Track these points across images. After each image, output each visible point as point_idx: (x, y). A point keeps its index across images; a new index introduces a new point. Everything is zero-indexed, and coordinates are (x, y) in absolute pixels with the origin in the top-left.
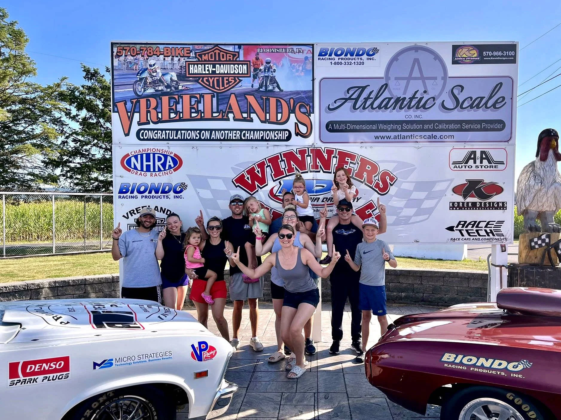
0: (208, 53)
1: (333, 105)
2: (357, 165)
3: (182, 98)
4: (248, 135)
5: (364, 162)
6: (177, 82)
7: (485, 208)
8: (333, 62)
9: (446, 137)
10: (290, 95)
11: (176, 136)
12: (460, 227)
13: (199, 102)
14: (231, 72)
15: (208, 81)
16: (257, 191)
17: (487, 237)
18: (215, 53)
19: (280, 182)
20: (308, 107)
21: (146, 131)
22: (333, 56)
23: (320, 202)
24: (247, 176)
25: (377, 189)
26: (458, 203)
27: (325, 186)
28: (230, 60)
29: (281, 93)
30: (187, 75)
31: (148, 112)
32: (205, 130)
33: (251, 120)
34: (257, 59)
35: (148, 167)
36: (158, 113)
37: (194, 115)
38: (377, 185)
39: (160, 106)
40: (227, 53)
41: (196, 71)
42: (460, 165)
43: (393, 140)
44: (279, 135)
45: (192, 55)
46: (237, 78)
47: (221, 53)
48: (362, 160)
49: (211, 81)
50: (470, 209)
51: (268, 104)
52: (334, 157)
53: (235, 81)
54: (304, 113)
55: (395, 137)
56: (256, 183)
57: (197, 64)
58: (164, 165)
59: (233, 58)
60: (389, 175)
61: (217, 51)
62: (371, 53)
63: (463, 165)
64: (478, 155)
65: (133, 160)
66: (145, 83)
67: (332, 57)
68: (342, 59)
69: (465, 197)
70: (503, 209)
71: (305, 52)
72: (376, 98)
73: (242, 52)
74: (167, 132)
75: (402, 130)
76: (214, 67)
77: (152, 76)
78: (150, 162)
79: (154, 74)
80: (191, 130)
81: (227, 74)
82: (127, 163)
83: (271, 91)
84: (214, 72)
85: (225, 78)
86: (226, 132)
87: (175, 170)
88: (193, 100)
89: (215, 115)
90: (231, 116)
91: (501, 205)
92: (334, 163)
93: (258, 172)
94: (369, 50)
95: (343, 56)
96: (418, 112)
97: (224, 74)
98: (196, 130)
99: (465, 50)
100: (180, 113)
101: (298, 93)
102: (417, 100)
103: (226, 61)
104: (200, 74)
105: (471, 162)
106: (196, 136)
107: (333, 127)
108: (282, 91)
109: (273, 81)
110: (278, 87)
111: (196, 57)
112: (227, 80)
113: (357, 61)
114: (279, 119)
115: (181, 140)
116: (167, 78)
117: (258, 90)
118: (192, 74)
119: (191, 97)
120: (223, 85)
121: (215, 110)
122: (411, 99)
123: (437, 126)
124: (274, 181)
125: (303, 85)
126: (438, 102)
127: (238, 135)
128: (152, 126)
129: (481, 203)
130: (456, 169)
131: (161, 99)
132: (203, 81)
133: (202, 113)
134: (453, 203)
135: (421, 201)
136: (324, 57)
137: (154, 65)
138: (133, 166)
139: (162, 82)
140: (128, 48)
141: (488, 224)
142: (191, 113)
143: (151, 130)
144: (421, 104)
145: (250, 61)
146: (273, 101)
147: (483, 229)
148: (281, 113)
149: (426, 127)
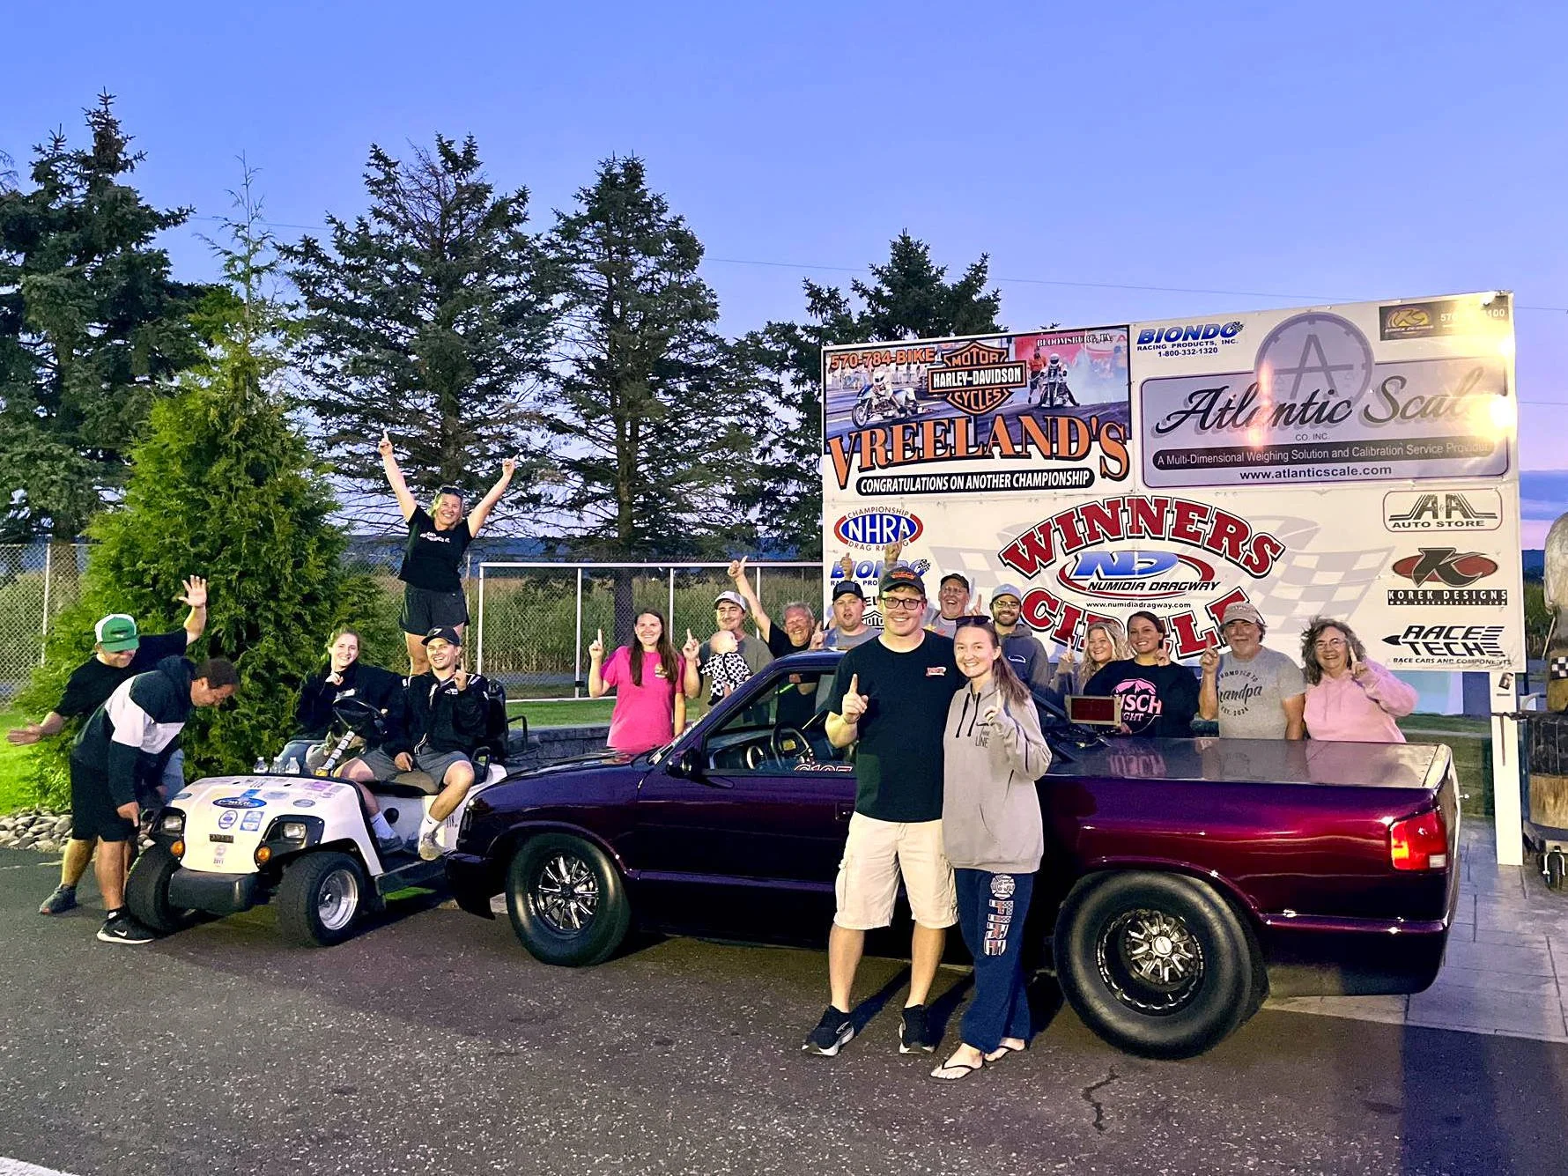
0: (961, 354)
1: (1164, 424)
2: (1210, 524)
3: (922, 426)
4: (1024, 480)
5: (1223, 519)
6: (915, 403)
7: (1462, 601)
8: (1163, 351)
9: (1375, 471)
10: (1091, 411)
11: (914, 486)
12: (1411, 638)
13: (947, 431)
14: (997, 381)
15: (961, 397)
16: (1039, 572)
17: (1468, 657)
18: (972, 354)
19: (1076, 557)
20: (1121, 430)
21: (870, 481)
22: (1163, 341)
23: (1146, 591)
24: (1022, 547)
25: (1248, 568)
26: (1406, 592)
27: (1155, 561)
28: (994, 362)
29: (1078, 409)
30: (930, 391)
31: (873, 450)
32: (957, 475)
33: (1029, 456)
34: (1037, 357)
35: (873, 535)
36: (887, 451)
37: (939, 452)
38: (1249, 560)
39: (889, 440)
40: (989, 352)
41: (943, 384)
42: (1406, 522)
43: (1276, 480)
44: (1074, 478)
45: (938, 358)
46: (1006, 389)
47: (981, 353)
48: (1219, 516)
49: (966, 398)
50: (1431, 604)
51: (1054, 428)
52: (1168, 512)
53: (1003, 394)
54: (1115, 440)
55: (1279, 475)
56: (1037, 558)
57: (945, 373)
58: (895, 532)
59: (999, 358)
60: (1270, 543)
61: (975, 350)
62: (1229, 331)
63: (1411, 521)
64: (1442, 502)
65: (852, 525)
66: (869, 407)
67: (1161, 344)
68: (1179, 345)
69: (1418, 581)
70: (1500, 604)
71: (1115, 339)
72: (1241, 408)
73: (1012, 348)
74: (901, 480)
75: (1292, 462)
76: (970, 375)
77: (879, 396)
78: (875, 527)
79: (882, 393)
80: (936, 476)
81: (991, 384)
82: (843, 530)
83: (1059, 406)
84: (970, 383)
85: (987, 392)
86: (989, 476)
87: (912, 540)
88: (939, 428)
89: (971, 450)
90: (996, 450)
91: (1494, 595)
92: (1169, 522)
93: (1040, 539)
94: (1226, 327)
95: (1180, 341)
96: (1320, 429)
97: (986, 384)
98: (944, 475)
99: (1403, 314)
100: (919, 449)
101: (1103, 407)
102: (1317, 406)
103: (989, 364)
104: (949, 387)
105: (1427, 516)
106: (944, 485)
107: (1165, 460)
108: (1078, 405)
109: (1063, 389)
110: (1071, 398)
111: (943, 362)
112: (990, 394)
113: (1205, 346)
114: (1073, 451)
115: (921, 492)
116: (901, 397)
117: (1038, 407)
118: (937, 388)
119: (936, 424)
120: (984, 403)
121: (971, 442)
122: (1306, 406)
123: (1356, 452)
124: (1066, 554)
125: (1111, 394)
126: (1358, 408)
127: (1007, 481)
128: (878, 472)
129: (1451, 592)
130: (1397, 528)
131: (891, 430)
132: (953, 398)
133: (951, 448)
134: (1396, 593)
135: (1332, 589)
136: (1147, 345)
137: (882, 379)
138: (851, 535)
139: (894, 404)
140: (846, 357)
141: (1469, 631)
142: (936, 448)
143: (877, 478)
144: (1325, 414)
145: (1025, 362)
146: (1063, 422)
147: (1460, 641)
148: (1077, 441)
149: (1335, 454)
